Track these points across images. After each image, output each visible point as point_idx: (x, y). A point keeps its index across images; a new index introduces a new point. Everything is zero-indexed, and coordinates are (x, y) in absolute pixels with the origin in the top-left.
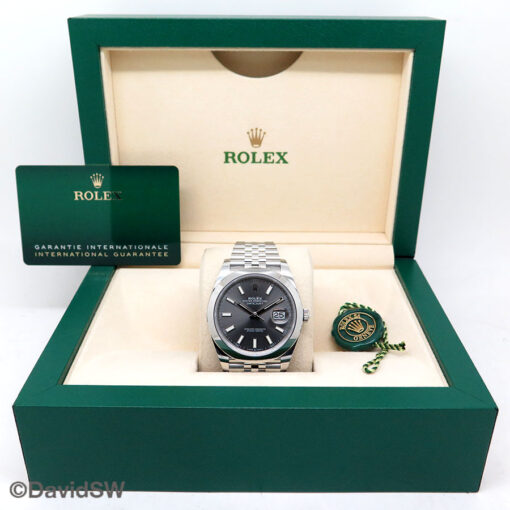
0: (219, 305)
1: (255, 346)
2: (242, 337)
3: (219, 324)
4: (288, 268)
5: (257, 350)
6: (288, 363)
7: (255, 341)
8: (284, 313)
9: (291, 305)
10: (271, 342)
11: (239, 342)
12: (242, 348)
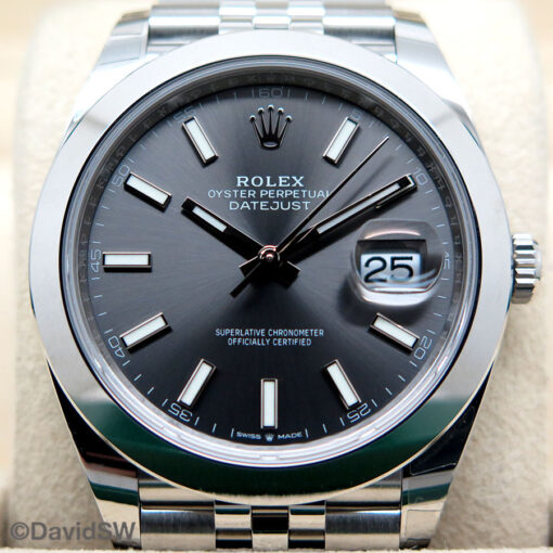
0: (90, 213)
1: (269, 417)
2: (203, 372)
3: (89, 308)
4: (432, 52)
5: (279, 436)
6: (436, 506)
7: (269, 391)
8: (415, 261)
9: (452, 212)
10: (350, 397)
11: (189, 395)
12: (204, 428)
